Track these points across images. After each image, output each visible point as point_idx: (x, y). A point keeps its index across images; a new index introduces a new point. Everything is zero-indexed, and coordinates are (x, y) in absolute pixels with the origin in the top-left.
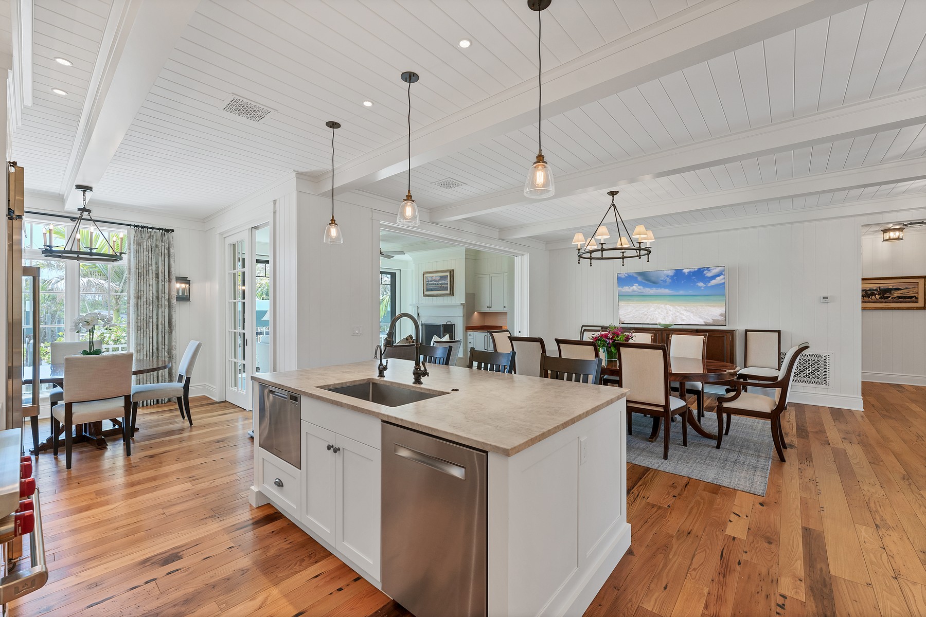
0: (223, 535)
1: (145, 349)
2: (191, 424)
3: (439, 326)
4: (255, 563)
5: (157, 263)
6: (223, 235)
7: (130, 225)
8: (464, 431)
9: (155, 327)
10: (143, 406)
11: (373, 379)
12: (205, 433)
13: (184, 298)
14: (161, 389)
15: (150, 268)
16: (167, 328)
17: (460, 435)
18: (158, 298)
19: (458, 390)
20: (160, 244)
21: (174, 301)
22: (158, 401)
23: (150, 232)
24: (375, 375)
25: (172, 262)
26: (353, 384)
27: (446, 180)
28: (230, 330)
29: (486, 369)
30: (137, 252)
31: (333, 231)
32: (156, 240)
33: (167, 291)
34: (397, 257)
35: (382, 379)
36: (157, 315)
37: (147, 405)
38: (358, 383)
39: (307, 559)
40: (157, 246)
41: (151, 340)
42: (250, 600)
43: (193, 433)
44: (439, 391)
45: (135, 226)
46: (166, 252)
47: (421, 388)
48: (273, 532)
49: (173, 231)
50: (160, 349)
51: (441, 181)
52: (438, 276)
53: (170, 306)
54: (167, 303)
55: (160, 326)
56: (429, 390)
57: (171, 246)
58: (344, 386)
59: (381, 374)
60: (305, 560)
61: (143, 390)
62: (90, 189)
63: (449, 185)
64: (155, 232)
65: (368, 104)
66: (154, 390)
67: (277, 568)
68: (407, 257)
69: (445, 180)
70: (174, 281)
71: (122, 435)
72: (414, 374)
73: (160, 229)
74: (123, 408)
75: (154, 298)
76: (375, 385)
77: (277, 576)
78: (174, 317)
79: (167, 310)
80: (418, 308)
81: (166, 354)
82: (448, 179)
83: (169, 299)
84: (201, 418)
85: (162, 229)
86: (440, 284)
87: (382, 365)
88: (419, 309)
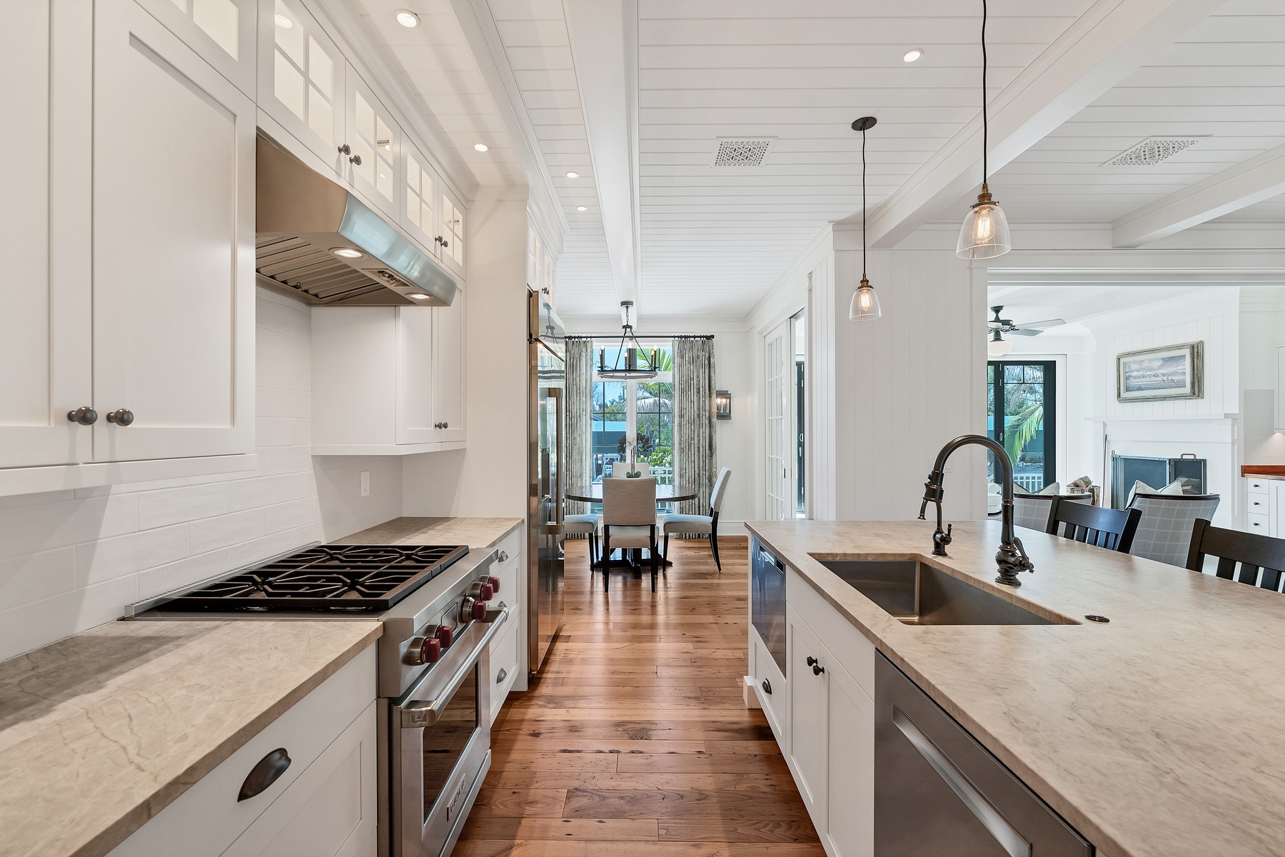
0: (699, 730)
1: (687, 474)
2: (720, 569)
3: (1161, 463)
4: (719, 791)
5: (698, 377)
6: (762, 333)
7: (674, 337)
8: (1035, 744)
9: (696, 449)
10: (686, 538)
11: (921, 556)
12: (730, 584)
13: (725, 415)
14: (690, 523)
15: (692, 382)
16: (707, 451)
17: (1016, 754)
18: (699, 416)
19: (1107, 621)
20: (701, 354)
21: (714, 420)
22: (699, 535)
23: (692, 341)
24: (925, 549)
25: (712, 374)
26: (880, 559)
27: (1143, 144)
28: (770, 456)
29: (1248, 578)
30: (680, 365)
31: (865, 300)
32: (698, 350)
33: (707, 408)
34: (1048, 331)
35: (940, 559)
36: (699, 436)
37: (689, 538)
38: (890, 559)
39: (784, 826)
40: (698, 357)
41: (693, 464)
42: (693, 845)
43: (722, 581)
44: (1050, 613)
45: (678, 337)
46: (707, 362)
47: (1011, 596)
48: (756, 756)
49: (713, 337)
50: (701, 475)
51: (1129, 152)
52: (1156, 359)
53: (710, 426)
54: (707, 422)
55: (701, 449)
56: (1028, 603)
57: (712, 355)
58: (862, 559)
59: (939, 549)
60: (780, 826)
61: (674, 521)
62: (631, 303)
63: (1152, 153)
64: (697, 341)
65: (912, 57)
66: (684, 522)
67: (741, 816)
68: (1075, 328)
69: (1138, 147)
70: (714, 396)
71: (650, 568)
72: (1000, 561)
73: (701, 337)
74: (649, 539)
75: (696, 416)
76: (926, 568)
77: (736, 829)
78: (714, 438)
79: (707, 430)
80: (1105, 425)
81: (707, 482)
82: (1147, 141)
83: (709, 417)
84: (733, 564)
85: (703, 337)
86: (1164, 375)
87: (941, 533)
88: (1107, 427)
